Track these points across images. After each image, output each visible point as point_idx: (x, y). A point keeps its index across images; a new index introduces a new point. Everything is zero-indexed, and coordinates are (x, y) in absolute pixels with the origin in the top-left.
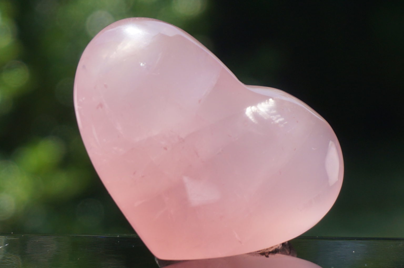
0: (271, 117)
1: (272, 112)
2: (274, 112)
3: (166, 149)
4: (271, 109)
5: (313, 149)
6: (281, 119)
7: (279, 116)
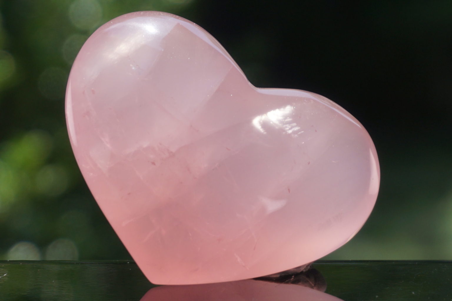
0: (284, 126)
1: (286, 120)
2: (289, 120)
3: (153, 163)
4: (286, 117)
5: (333, 162)
6: (296, 129)
7: (294, 124)
